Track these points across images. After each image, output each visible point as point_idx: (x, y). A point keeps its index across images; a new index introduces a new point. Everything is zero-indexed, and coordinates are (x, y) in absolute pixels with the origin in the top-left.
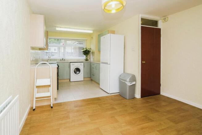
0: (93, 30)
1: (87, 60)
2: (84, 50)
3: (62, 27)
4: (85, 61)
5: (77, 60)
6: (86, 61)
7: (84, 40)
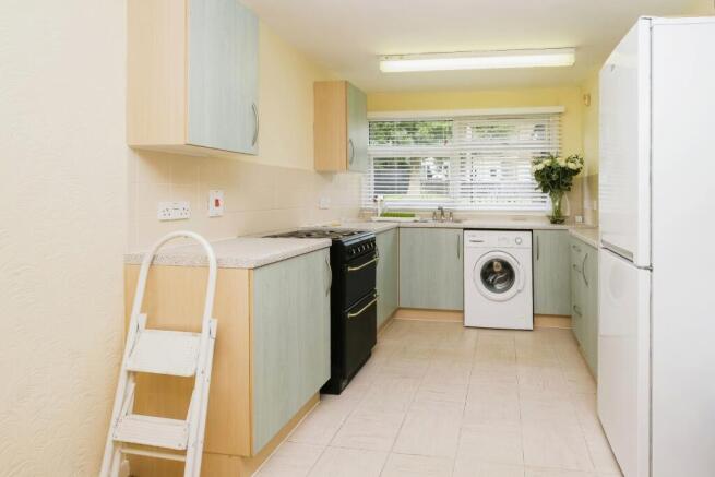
0: (577, 49)
1: (557, 219)
2: (540, 167)
3: (410, 56)
4: (547, 224)
5: (516, 219)
6: (554, 222)
7: (548, 115)
